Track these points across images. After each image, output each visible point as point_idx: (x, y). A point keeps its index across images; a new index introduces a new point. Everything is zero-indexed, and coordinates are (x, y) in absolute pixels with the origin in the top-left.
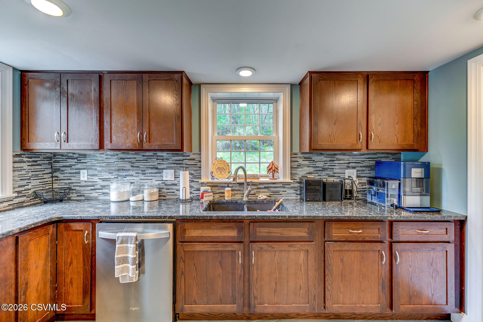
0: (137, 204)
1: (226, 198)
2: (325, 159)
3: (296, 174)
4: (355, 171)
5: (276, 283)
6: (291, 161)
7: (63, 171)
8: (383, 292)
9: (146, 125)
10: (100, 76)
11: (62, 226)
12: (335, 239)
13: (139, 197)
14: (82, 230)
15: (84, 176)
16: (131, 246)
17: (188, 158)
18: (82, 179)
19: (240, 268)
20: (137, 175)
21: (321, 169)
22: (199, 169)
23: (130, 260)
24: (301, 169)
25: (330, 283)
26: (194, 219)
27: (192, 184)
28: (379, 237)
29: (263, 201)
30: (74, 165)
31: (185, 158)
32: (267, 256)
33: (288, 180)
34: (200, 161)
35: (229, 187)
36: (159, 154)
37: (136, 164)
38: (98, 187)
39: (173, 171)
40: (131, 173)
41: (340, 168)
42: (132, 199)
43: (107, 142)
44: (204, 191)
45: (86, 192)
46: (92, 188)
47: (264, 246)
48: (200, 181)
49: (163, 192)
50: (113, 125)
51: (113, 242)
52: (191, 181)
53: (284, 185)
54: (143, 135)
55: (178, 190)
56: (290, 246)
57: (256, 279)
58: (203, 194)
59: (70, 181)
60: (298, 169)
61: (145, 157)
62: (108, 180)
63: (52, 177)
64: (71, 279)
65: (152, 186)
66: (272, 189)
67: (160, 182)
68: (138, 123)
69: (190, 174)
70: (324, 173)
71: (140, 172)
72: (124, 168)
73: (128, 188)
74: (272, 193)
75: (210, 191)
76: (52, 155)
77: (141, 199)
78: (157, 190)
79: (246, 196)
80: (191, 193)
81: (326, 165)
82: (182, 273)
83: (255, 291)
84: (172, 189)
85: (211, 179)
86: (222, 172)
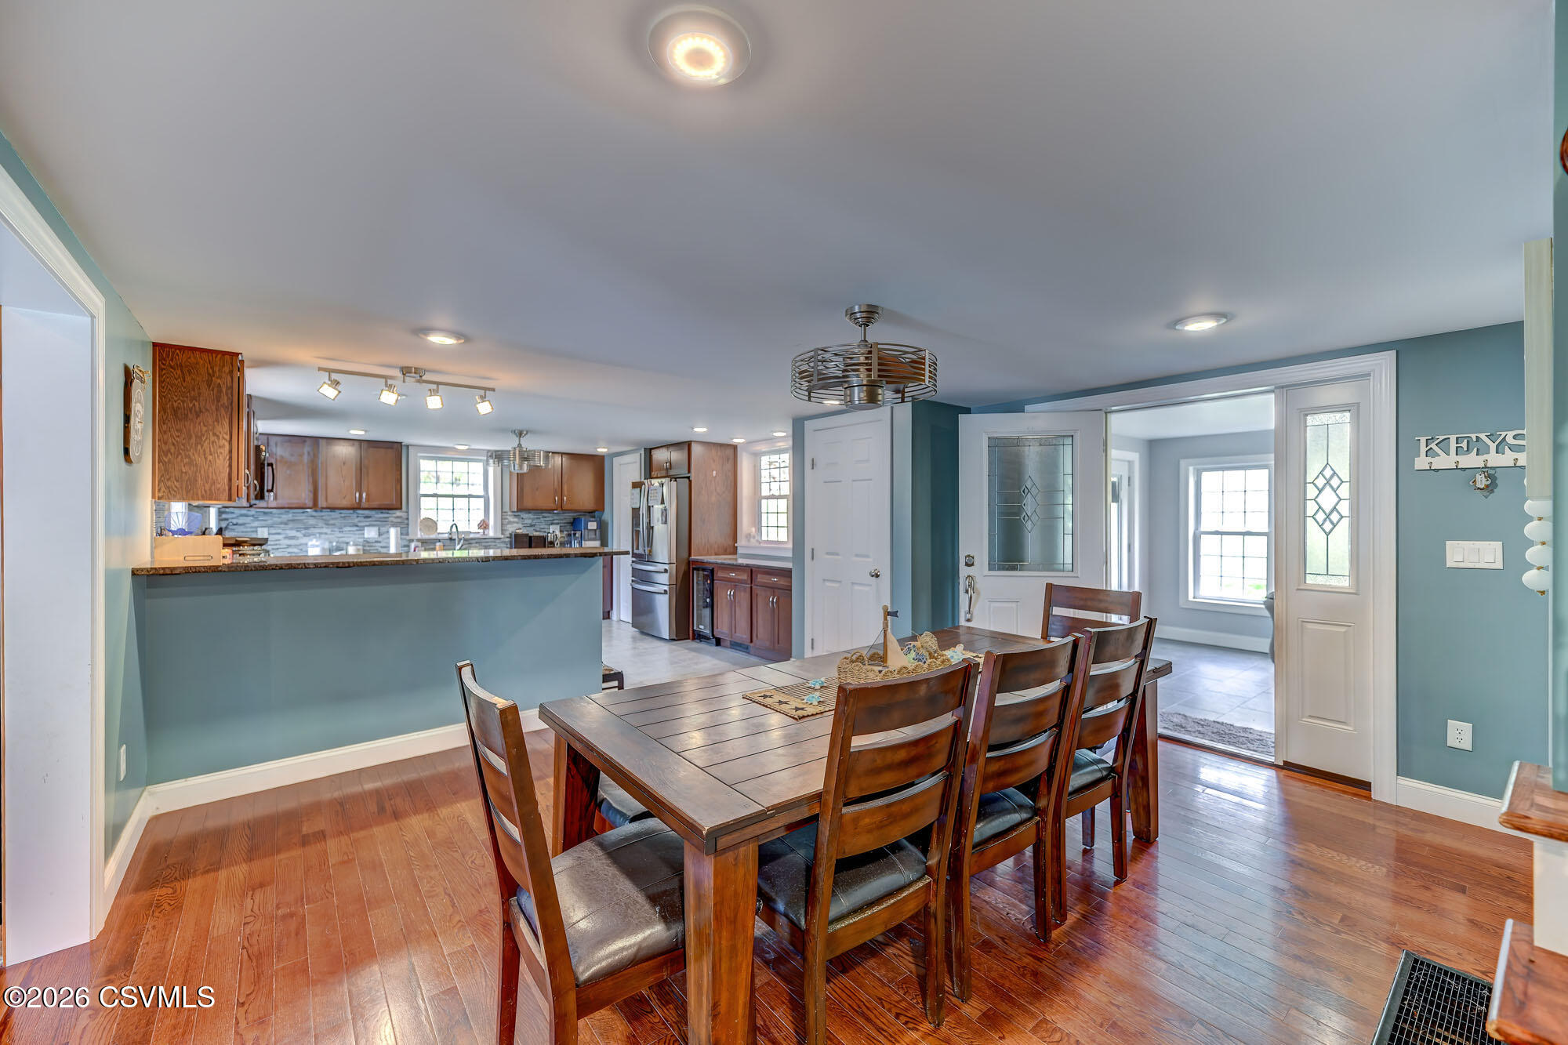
2: (532, 517)
3: (506, 529)
6: (501, 518)
17: (395, 515)
20: (334, 532)
22: (408, 526)
31: (391, 515)
33: (499, 535)
36: (361, 511)
39: (376, 528)
40: (327, 529)
53: (496, 539)
54: (362, 496)
60: (508, 525)
67: (364, 539)
68: (357, 484)
69: (399, 530)
71: (338, 529)
81: (533, 521)
85: (419, 536)
86: (431, 529)
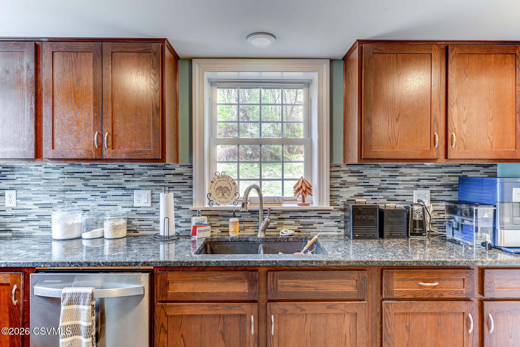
0: (93, 244)
1: (232, 235)
3: (338, 196)
4: (427, 192)
6: (331, 177)
9: (108, 121)
10: (36, 46)
12: (396, 296)
13: (97, 232)
14: (8, 284)
15: (11, 200)
16: (84, 309)
17: (173, 172)
18: (7, 204)
19: (252, 341)
20: (93, 198)
21: (376, 189)
22: (190, 189)
23: (83, 330)
24: (346, 190)
27: (179, 212)
28: (464, 292)
29: (288, 239)
31: (167, 172)
33: (326, 205)
34: (191, 177)
35: (235, 216)
37: (92, 182)
38: (33, 217)
39: (149, 192)
40: (83, 195)
41: (405, 188)
42: (85, 235)
43: (47, 148)
44: (196, 224)
45: (14, 225)
46: (24, 218)
47: (289, 306)
48: (191, 208)
49: (134, 226)
50: (56, 121)
51: (56, 301)
52: (178, 208)
53: (321, 213)
54: (102, 137)
55: (157, 222)
56: (329, 307)
58: (195, 228)
60: (341, 190)
61: (106, 171)
62: (49, 206)
65: (116, 217)
66: (302, 220)
67: (129, 210)
68: (95, 118)
70: (381, 195)
71: (98, 193)
72: (74, 188)
73: (80, 218)
74: (302, 227)
75: (206, 222)
77: (99, 235)
78: (125, 221)
79: (262, 231)
80: (177, 226)
81: (384, 182)
84: (148, 220)
85: (207, 205)
86: (225, 194)
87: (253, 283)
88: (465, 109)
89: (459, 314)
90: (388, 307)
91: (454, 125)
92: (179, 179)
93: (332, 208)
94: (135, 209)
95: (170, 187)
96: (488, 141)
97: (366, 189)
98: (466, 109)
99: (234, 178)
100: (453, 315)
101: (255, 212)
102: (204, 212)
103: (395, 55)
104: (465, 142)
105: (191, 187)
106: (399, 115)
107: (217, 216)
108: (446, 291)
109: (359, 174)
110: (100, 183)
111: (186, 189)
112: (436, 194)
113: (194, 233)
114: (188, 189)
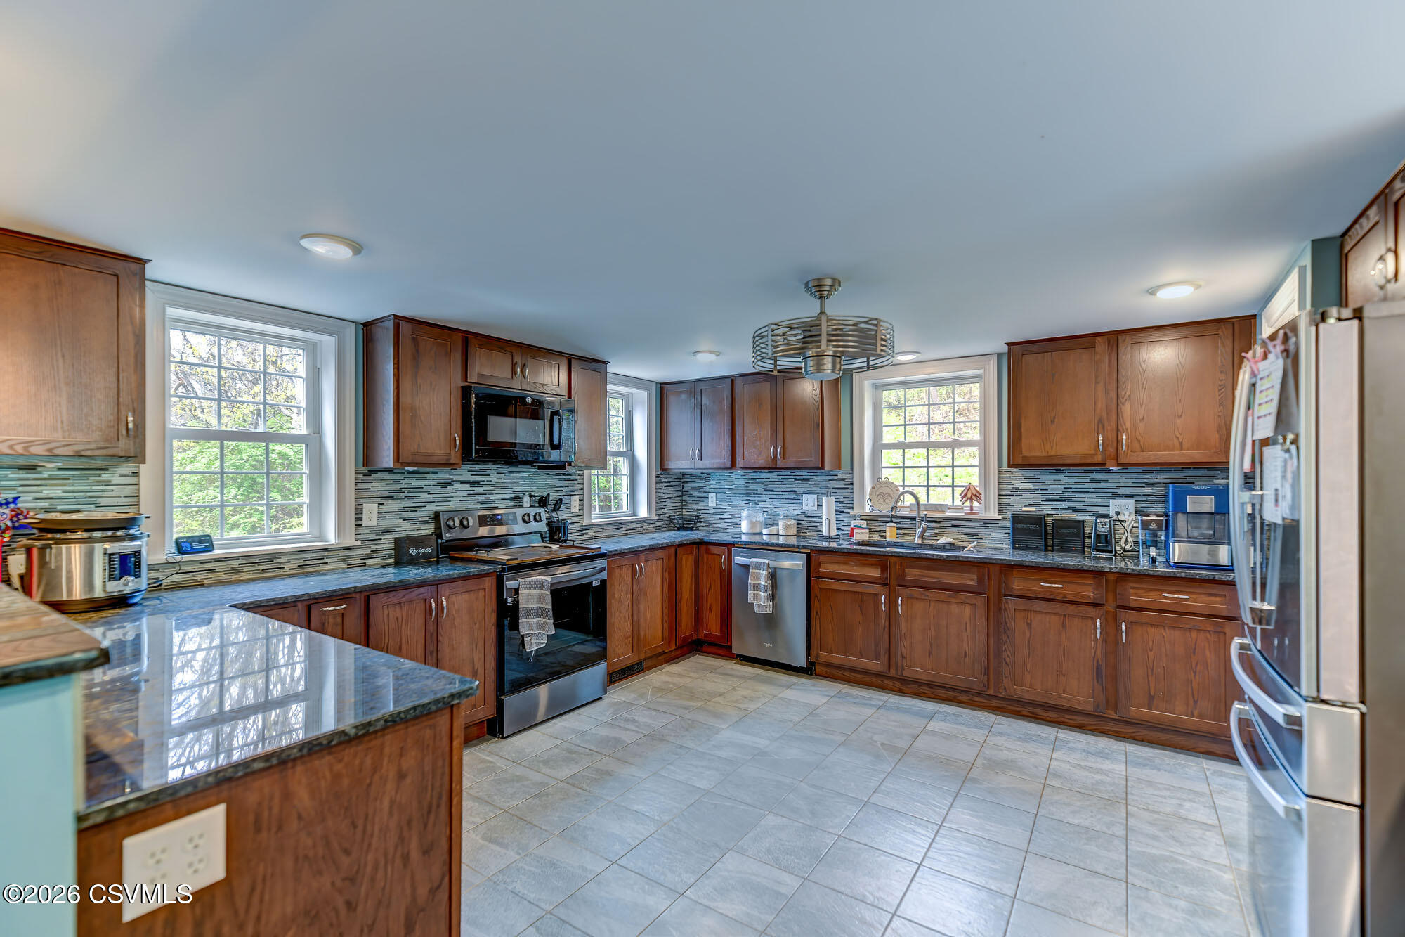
0: (770, 539)
1: (888, 539)
2: (1067, 480)
3: (1009, 505)
4: (1131, 502)
5: (931, 644)
6: (1000, 484)
7: (691, 494)
8: (1098, 682)
9: (780, 436)
10: (732, 380)
11: (703, 548)
12: (1016, 593)
13: (774, 530)
14: (719, 555)
15: (712, 501)
16: (763, 573)
17: (836, 478)
18: (710, 505)
19: (884, 616)
20: (771, 501)
21: (1058, 498)
22: (851, 494)
23: (762, 587)
24: (1018, 498)
25: (1010, 655)
26: (829, 551)
27: (841, 516)
28: (1092, 597)
29: (944, 546)
30: (702, 487)
31: (831, 478)
32: (919, 607)
33: (993, 514)
34: (852, 483)
35: (892, 522)
36: (798, 473)
37: (770, 487)
38: (727, 515)
39: (815, 496)
40: (763, 498)
41: (1098, 497)
42: (765, 531)
43: (739, 459)
44: (855, 526)
45: (715, 522)
46: (721, 516)
47: (916, 592)
48: (852, 512)
49: (803, 527)
50: (745, 438)
51: (746, 567)
52: (839, 512)
53: (987, 522)
54: (777, 451)
55: (821, 524)
56: (950, 596)
57: (905, 634)
58: (852, 530)
59: (699, 507)
60: (1012, 498)
61: (781, 477)
62: (738, 506)
63: (682, 501)
64: (710, 605)
65: (787, 517)
66: (965, 529)
67: (799, 512)
68: (772, 434)
69: (837, 501)
70: (1064, 505)
71: (775, 497)
72: (756, 492)
73: (761, 517)
74: (966, 536)
75: (865, 526)
76: (680, 475)
77: (775, 532)
78: (796, 522)
79: (919, 537)
80: (838, 529)
81: (1069, 490)
82: (817, 613)
83: (904, 650)
84: (814, 522)
85: (867, 510)
86: (887, 501)
87: (884, 568)
88: (1142, 406)
89: (1087, 618)
90: (1007, 602)
91: (1125, 425)
92: (841, 485)
93: (1000, 517)
94: (803, 512)
95: (834, 492)
96: (1176, 441)
97: (1045, 498)
98: (1144, 406)
99: (897, 484)
100: (1080, 620)
101: (913, 519)
102: (862, 517)
103: (1050, 353)
104: (1142, 443)
105: (852, 492)
106: (1054, 418)
107: (877, 521)
108: (1071, 594)
109: (1034, 480)
110: (775, 487)
111: (847, 494)
112: (1144, 505)
113: (852, 535)
114: (849, 494)
